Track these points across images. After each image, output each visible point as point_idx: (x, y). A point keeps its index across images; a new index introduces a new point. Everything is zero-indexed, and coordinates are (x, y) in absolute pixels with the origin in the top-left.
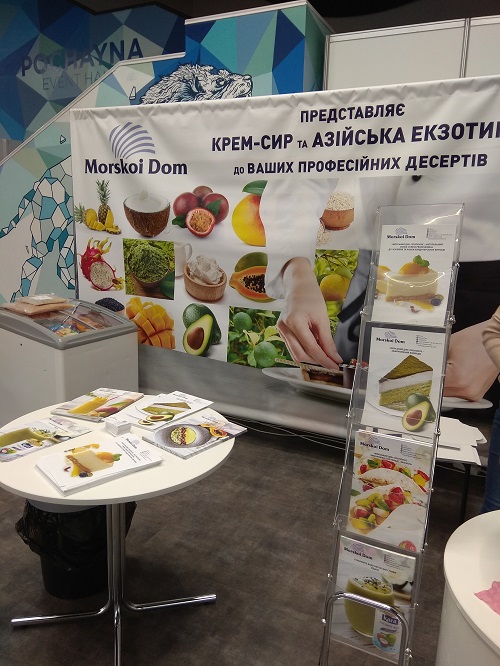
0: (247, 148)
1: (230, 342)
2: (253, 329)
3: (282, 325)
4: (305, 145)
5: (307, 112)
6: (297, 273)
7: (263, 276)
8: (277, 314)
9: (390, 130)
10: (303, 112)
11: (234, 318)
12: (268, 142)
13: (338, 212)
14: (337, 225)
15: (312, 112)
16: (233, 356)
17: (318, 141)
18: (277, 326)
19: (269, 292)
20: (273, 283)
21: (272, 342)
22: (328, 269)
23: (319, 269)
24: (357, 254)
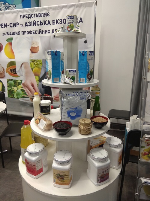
0: (6, 27)
1: (8, 91)
2: (15, 86)
3: (23, 84)
4: (23, 26)
5: (22, 15)
6: (25, 67)
7: (15, 69)
8: (21, 81)
9: (46, 21)
10: (21, 15)
11: (9, 83)
12: (12, 25)
13: (35, 47)
14: (35, 51)
15: (23, 15)
16: (10, 95)
17: (26, 25)
18: (22, 85)
19: (18, 74)
20: (19, 71)
21: (21, 90)
22: (34, 66)
23: (31, 66)
24: (42, 61)
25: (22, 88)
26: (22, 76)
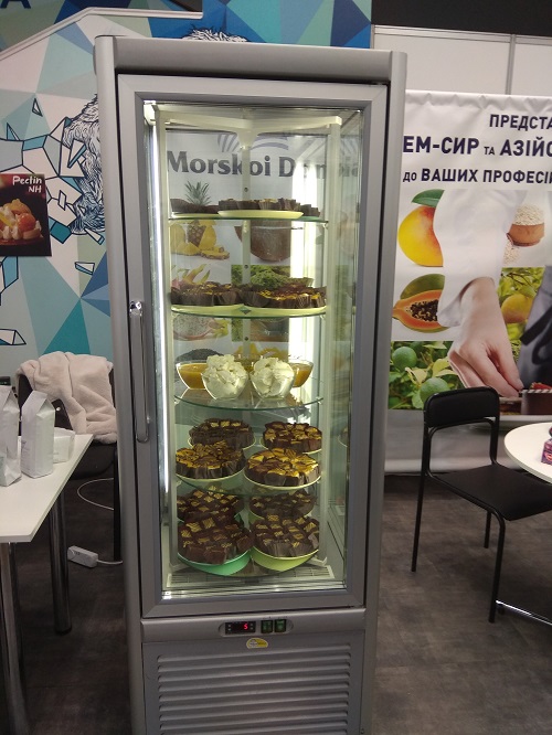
0: (423, 151)
1: (390, 384)
2: (419, 365)
4: (492, 152)
5: (497, 116)
7: (436, 302)
8: (448, 344)
10: (492, 116)
11: (394, 354)
12: (449, 145)
13: (527, 227)
14: (527, 240)
15: (503, 116)
16: (394, 400)
17: (506, 149)
18: (448, 358)
19: (442, 319)
20: (448, 310)
21: (443, 377)
22: (513, 289)
23: (502, 289)
24: (543, 271)
25: (450, 368)
26: (455, 327)
